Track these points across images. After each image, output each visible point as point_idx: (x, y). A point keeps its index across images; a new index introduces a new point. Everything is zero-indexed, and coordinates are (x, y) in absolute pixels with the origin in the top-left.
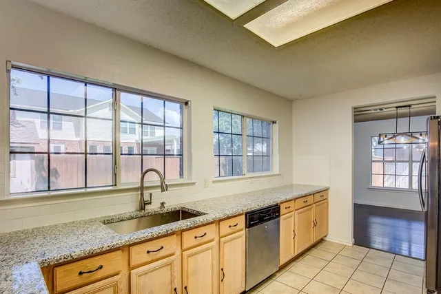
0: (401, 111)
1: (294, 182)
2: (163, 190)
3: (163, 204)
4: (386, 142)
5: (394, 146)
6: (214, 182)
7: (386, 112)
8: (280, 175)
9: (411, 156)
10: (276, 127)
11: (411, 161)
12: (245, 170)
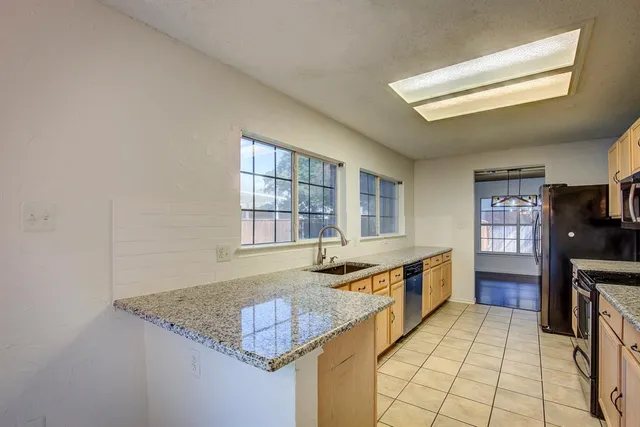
0: (511, 173)
1: (417, 244)
2: (343, 245)
3: (332, 259)
4: (498, 205)
5: (502, 209)
6: (361, 241)
7: (498, 174)
8: (405, 236)
9: (519, 220)
10: (402, 187)
11: (518, 225)
12: (378, 231)
